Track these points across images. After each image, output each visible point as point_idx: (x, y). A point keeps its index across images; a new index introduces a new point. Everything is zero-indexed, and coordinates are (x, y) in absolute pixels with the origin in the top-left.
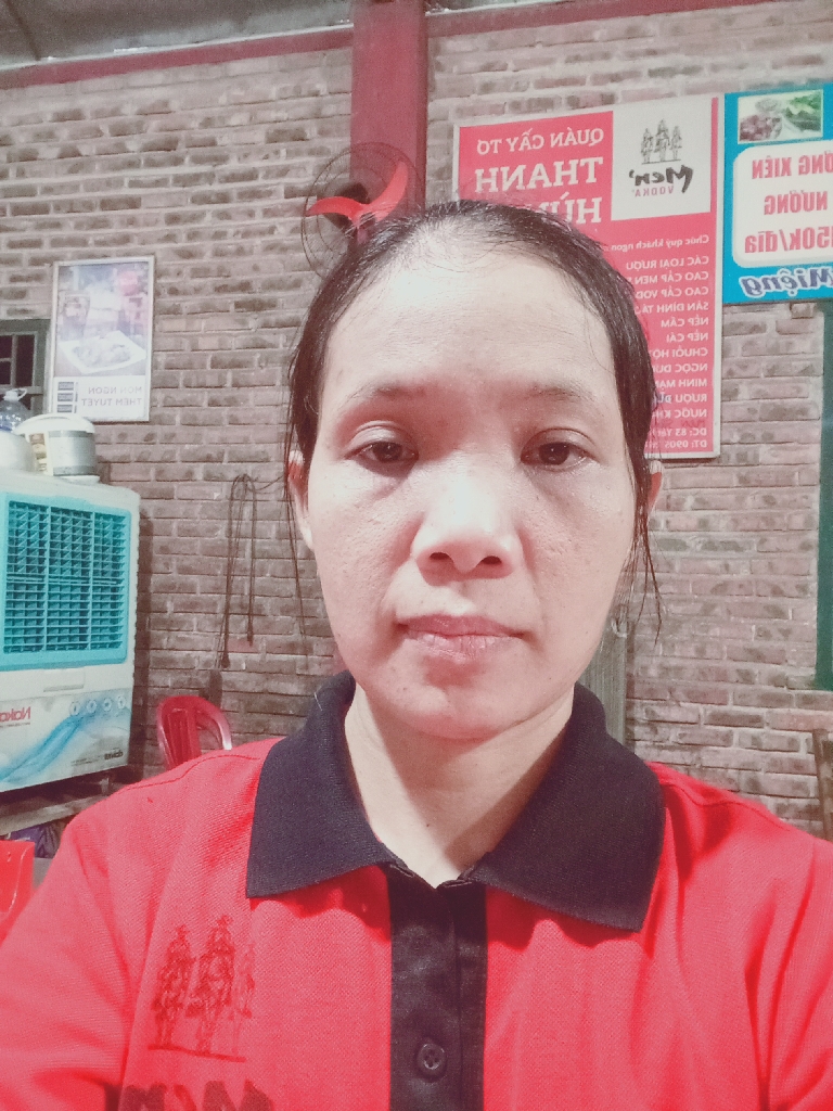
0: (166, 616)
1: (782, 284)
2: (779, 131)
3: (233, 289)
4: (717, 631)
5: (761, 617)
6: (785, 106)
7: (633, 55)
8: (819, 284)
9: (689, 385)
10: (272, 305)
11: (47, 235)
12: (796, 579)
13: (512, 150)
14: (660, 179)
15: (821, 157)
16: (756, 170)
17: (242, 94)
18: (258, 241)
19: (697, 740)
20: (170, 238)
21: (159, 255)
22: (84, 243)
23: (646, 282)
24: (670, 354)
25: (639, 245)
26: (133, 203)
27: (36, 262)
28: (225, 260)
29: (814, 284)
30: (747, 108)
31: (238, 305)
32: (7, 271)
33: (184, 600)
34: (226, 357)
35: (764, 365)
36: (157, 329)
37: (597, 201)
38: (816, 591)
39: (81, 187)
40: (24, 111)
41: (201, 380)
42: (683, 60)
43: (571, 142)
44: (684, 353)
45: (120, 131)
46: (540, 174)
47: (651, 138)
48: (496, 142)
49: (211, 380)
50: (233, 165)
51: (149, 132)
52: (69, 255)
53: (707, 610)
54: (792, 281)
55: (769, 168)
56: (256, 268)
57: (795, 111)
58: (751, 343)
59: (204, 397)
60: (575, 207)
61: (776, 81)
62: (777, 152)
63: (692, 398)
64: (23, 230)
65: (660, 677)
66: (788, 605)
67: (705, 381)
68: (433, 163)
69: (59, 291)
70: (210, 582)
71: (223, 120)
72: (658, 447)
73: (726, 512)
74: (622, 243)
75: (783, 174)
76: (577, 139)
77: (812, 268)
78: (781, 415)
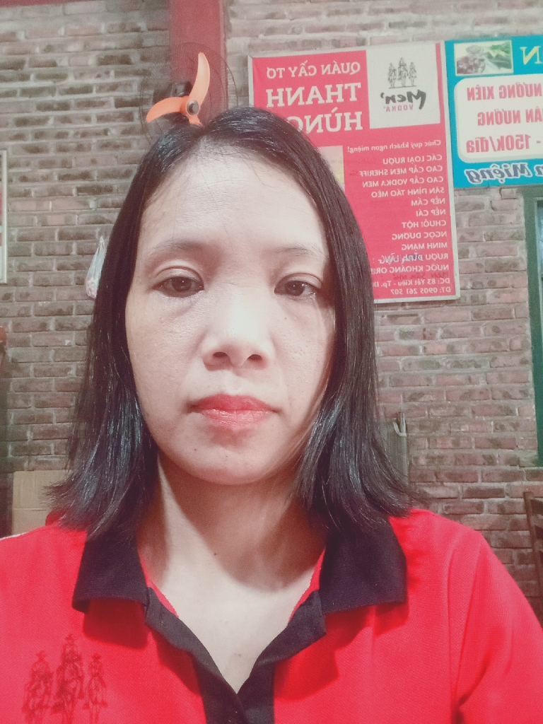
0: (27, 443)
1: (493, 174)
2: (483, 68)
3: (74, 178)
4: (467, 426)
5: (496, 415)
6: (486, 51)
7: (377, 12)
8: (520, 174)
9: (437, 244)
10: (109, 190)
12: (518, 385)
13: (293, 75)
14: (403, 99)
15: (513, 87)
16: (470, 94)
17: (77, 28)
18: (94, 140)
19: (458, 510)
20: (19, 137)
21: (10, 149)
23: (399, 173)
24: (420, 224)
25: (391, 146)
28: (68, 154)
29: (516, 174)
30: (460, 51)
31: (79, 190)
33: (42, 429)
34: (71, 231)
35: (484, 232)
37: (358, 114)
38: (533, 393)
41: (51, 250)
42: (413, 17)
43: (336, 72)
44: (429, 224)
46: (315, 94)
47: (394, 70)
48: (281, 70)
49: (59, 250)
50: (71, 81)
53: (458, 412)
54: (500, 172)
55: (479, 93)
56: (94, 162)
57: (494, 55)
58: (475, 217)
59: (54, 263)
60: (343, 119)
61: (477, 34)
62: (484, 82)
63: (438, 256)
65: (428, 465)
66: (515, 405)
67: (446, 244)
70: (65, 413)
71: (62, 47)
72: (416, 293)
73: (466, 339)
74: (379, 145)
75: (489, 98)
76: (341, 69)
77: (514, 163)
78: (499, 268)
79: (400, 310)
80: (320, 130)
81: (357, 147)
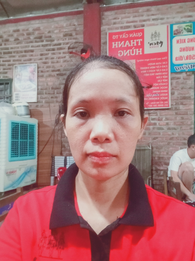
1: (184, 67)
2: (183, 33)
3: (56, 71)
4: (171, 149)
5: (181, 145)
6: (184, 27)
7: (148, 15)
8: (193, 68)
9: (164, 91)
10: (65, 74)
11: (12, 59)
13: (121, 38)
14: (155, 44)
15: (192, 39)
16: (178, 42)
17: (57, 25)
18: (62, 60)
20: (41, 59)
21: (38, 63)
22: (21, 60)
23: (153, 68)
24: (159, 84)
25: (151, 59)
26: (32, 51)
27: (9, 65)
28: (54, 64)
29: (191, 68)
30: (175, 27)
31: (57, 75)
32: (2, 67)
34: (54, 87)
35: (180, 87)
36: (38, 80)
37: (141, 49)
39: (20, 48)
40: (6, 30)
41: (49, 92)
42: (160, 16)
43: (134, 36)
44: (162, 84)
45: (29, 34)
46: (127, 43)
47: (153, 35)
48: (117, 36)
50: (56, 42)
51: (36, 34)
52: (17, 64)
53: (169, 144)
54: (186, 67)
55: (181, 41)
56: (61, 66)
57: (186, 28)
58: (178, 82)
59: (50, 96)
60: (136, 51)
61: (182, 21)
62: (182, 38)
63: (164, 95)
64: (6, 58)
65: (158, 159)
67: (167, 91)
68: (102, 41)
69: (15, 72)
71: (53, 32)
72: (156, 106)
73: (172, 121)
74: (147, 59)
75: (184, 43)
76: (136, 35)
77: (191, 64)
78: (184, 98)
79: (152, 112)
80: (129, 55)
81: (140, 59)
